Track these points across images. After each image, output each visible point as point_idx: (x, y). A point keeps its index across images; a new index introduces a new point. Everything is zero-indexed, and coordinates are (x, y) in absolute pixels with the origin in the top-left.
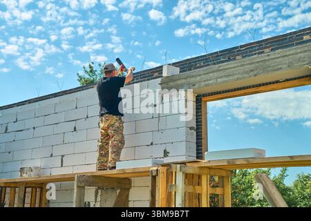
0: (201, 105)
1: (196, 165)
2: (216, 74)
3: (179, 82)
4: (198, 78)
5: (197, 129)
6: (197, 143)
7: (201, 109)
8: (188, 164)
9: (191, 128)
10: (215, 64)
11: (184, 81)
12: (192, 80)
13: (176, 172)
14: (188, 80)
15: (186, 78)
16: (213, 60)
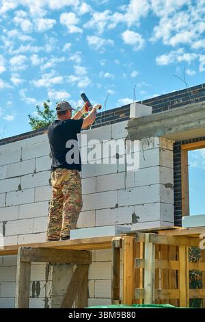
0: (180, 155)
1: (170, 234)
2: (198, 115)
3: (151, 126)
4: (175, 120)
5: (175, 186)
6: (175, 205)
7: (180, 159)
8: (161, 233)
9: (167, 185)
10: (197, 101)
11: (157, 124)
12: (168, 122)
13: (144, 243)
14: (162, 122)
15: (160, 120)
16: (195, 96)
